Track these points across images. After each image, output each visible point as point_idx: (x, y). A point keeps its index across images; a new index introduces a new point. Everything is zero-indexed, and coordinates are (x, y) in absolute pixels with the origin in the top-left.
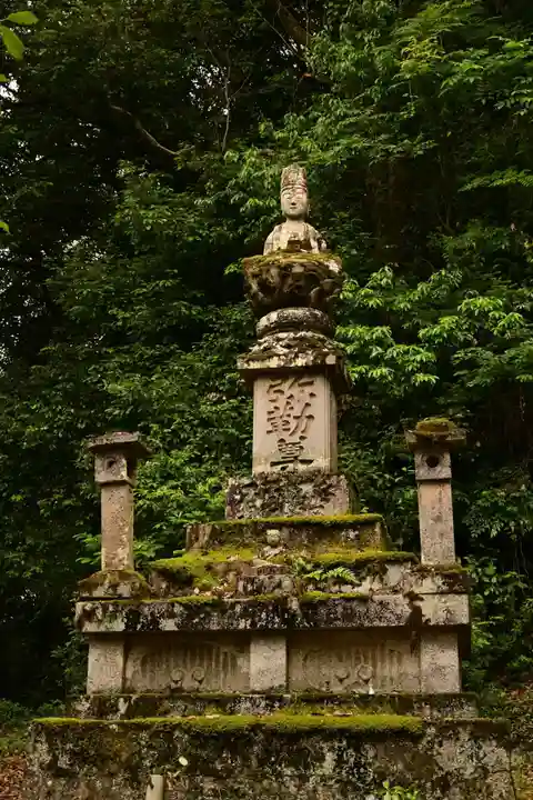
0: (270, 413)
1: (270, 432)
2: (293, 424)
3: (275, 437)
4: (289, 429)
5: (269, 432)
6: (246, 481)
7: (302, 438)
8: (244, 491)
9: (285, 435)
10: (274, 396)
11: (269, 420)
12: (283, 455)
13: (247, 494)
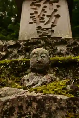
0: (31, 14)
1: (32, 23)
2: (46, 19)
3: (35, 26)
4: (44, 22)
5: (30, 23)
6: (11, 43)
7: (53, 26)
8: (9, 50)
9: (41, 25)
10: (35, 7)
11: (31, 17)
12: (40, 34)
13: (11, 52)
